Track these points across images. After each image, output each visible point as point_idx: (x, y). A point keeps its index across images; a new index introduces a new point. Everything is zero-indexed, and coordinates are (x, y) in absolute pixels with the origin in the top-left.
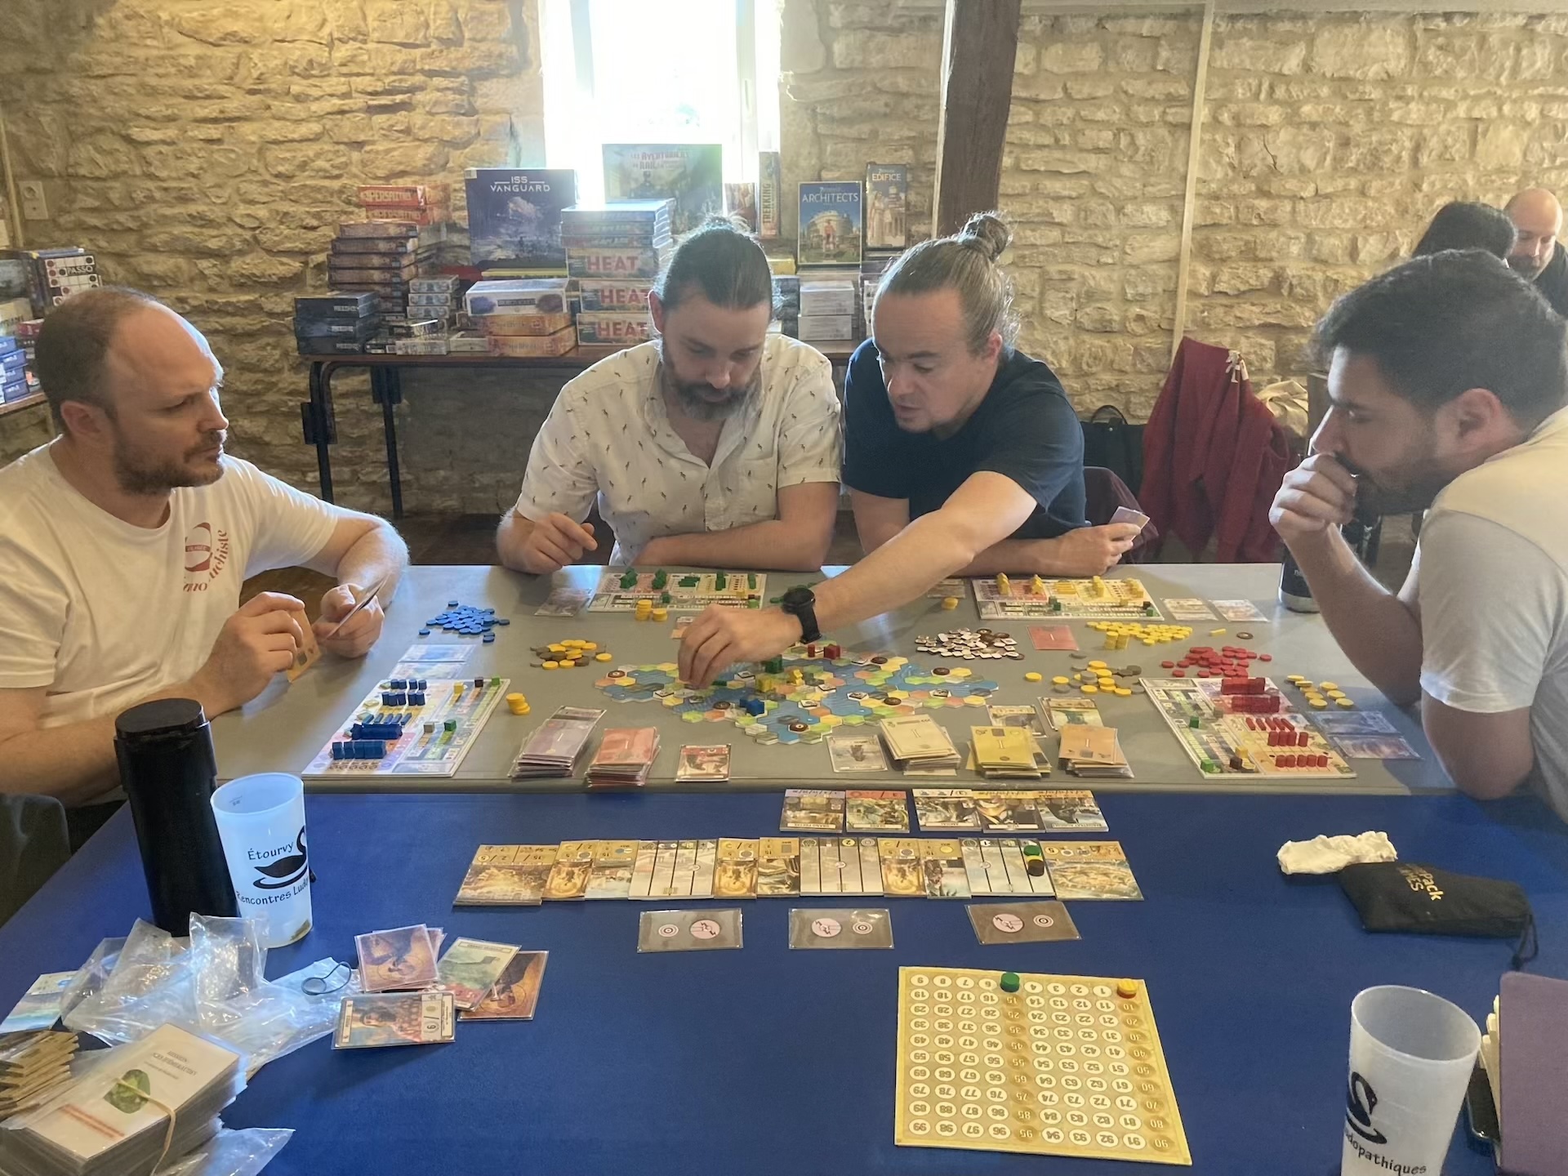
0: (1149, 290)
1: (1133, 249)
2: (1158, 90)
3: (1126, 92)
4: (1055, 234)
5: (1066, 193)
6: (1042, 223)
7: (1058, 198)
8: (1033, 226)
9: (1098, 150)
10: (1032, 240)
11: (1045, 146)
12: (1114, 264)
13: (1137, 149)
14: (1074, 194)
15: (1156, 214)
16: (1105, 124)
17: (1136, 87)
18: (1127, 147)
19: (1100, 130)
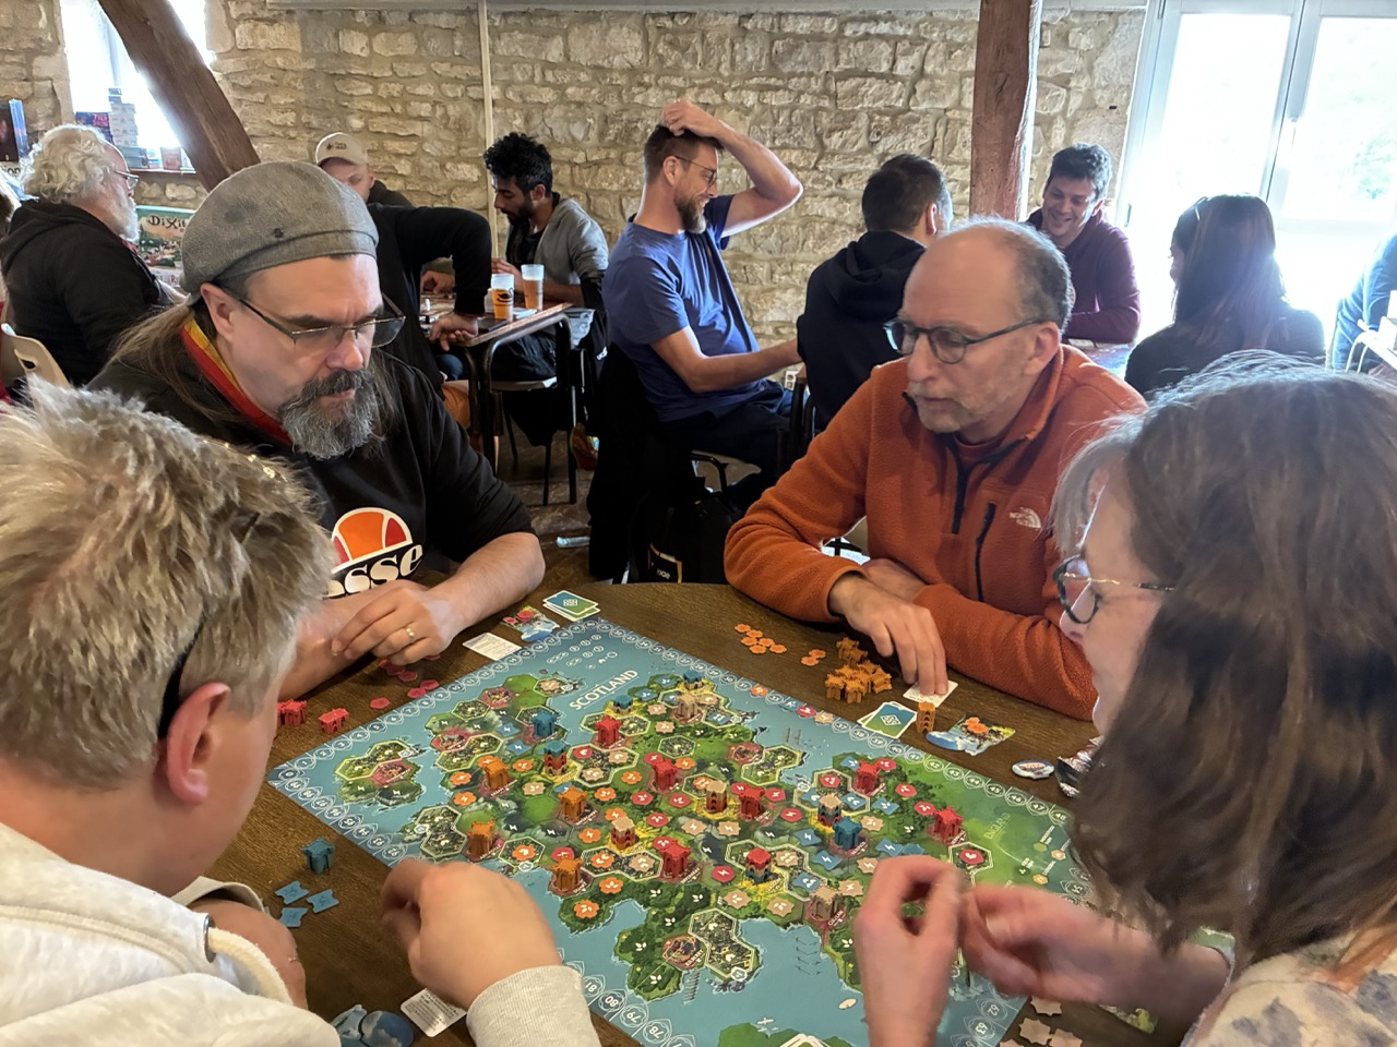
1: (456, 198)
2: (458, 71)
3: (436, 72)
5: (402, 151)
6: (390, 173)
7: (399, 155)
9: (421, 118)
11: (386, 113)
13: (449, 119)
14: (409, 153)
15: (469, 171)
16: (423, 99)
17: (442, 68)
18: (442, 117)
19: (422, 102)
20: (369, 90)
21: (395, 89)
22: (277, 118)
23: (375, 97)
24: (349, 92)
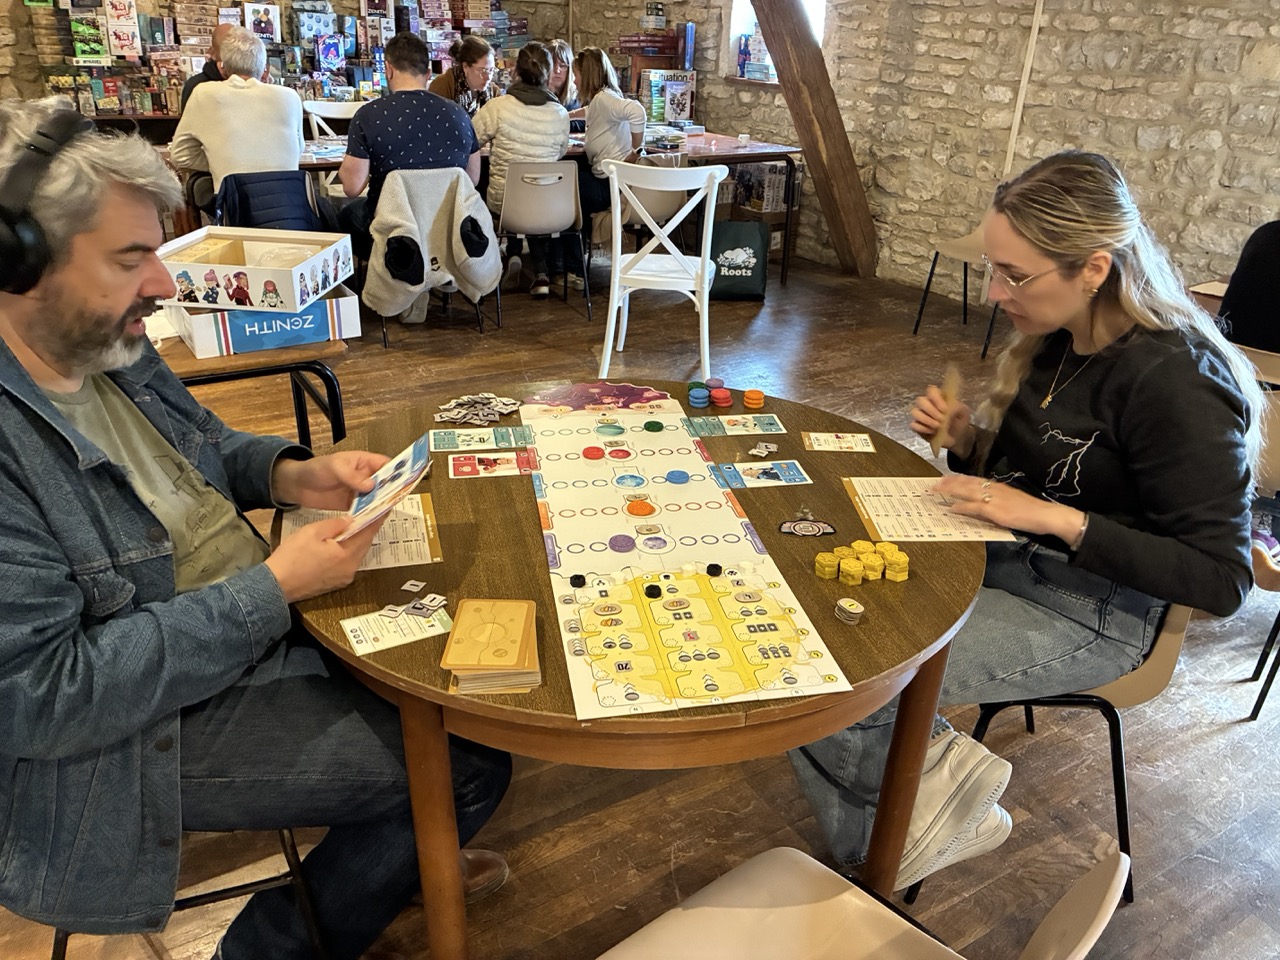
0: (992, 149)
1: (987, 117)
3: (996, 2)
4: (942, 102)
5: (951, 73)
6: (938, 92)
7: (948, 77)
8: (933, 95)
9: (974, 44)
10: (929, 104)
11: (946, 39)
12: (975, 127)
13: (997, 45)
14: (957, 74)
15: (1003, 94)
16: (979, 26)
18: (991, 43)
19: (978, 29)
20: (937, 19)
21: (959, 17)
22: (863, 42)
23: (942, 24)
24: (921, 20)
